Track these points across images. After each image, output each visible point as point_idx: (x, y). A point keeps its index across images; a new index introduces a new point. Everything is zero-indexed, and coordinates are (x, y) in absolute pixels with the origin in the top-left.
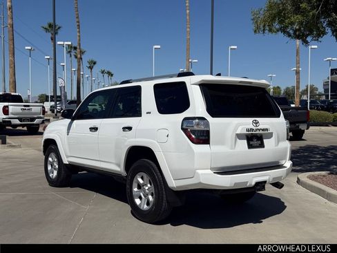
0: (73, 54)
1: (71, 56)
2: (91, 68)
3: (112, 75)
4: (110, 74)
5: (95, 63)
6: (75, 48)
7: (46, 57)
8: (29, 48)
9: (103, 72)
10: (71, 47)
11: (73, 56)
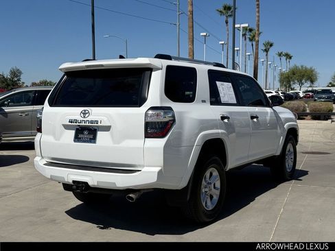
0: (248, 36)
1: (245, 39)
2: (266, 51)
3: (290, 58)
4: (289, 57)
5: (271, 45)
6: (251, 30)
7: (220, 43)
8: (205, 34)
9: (280, 55)
10: (246, 29)
11: (248, 40)
